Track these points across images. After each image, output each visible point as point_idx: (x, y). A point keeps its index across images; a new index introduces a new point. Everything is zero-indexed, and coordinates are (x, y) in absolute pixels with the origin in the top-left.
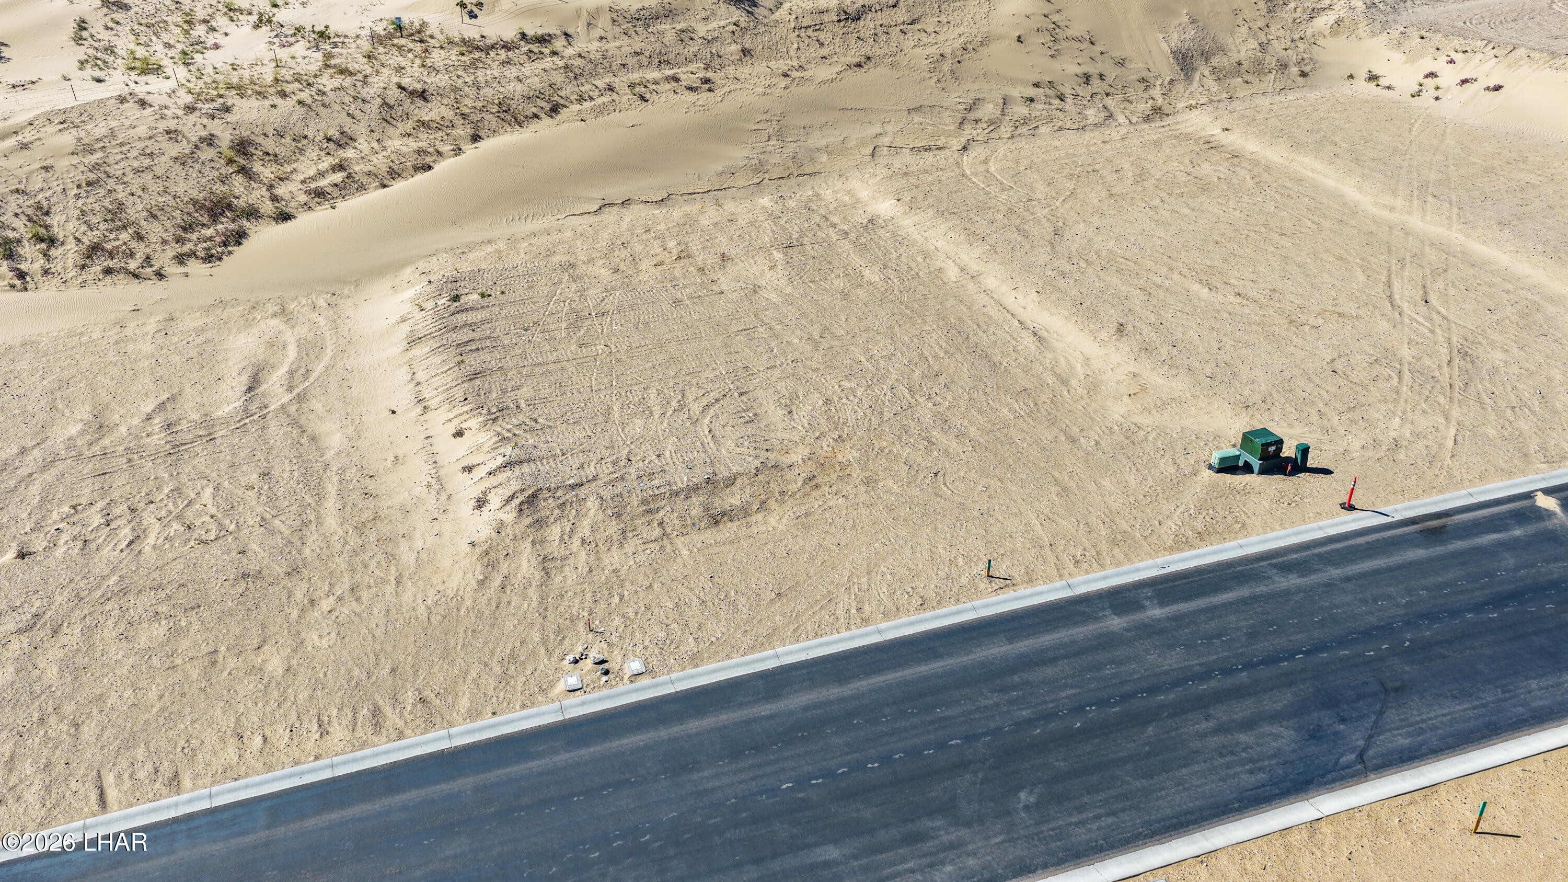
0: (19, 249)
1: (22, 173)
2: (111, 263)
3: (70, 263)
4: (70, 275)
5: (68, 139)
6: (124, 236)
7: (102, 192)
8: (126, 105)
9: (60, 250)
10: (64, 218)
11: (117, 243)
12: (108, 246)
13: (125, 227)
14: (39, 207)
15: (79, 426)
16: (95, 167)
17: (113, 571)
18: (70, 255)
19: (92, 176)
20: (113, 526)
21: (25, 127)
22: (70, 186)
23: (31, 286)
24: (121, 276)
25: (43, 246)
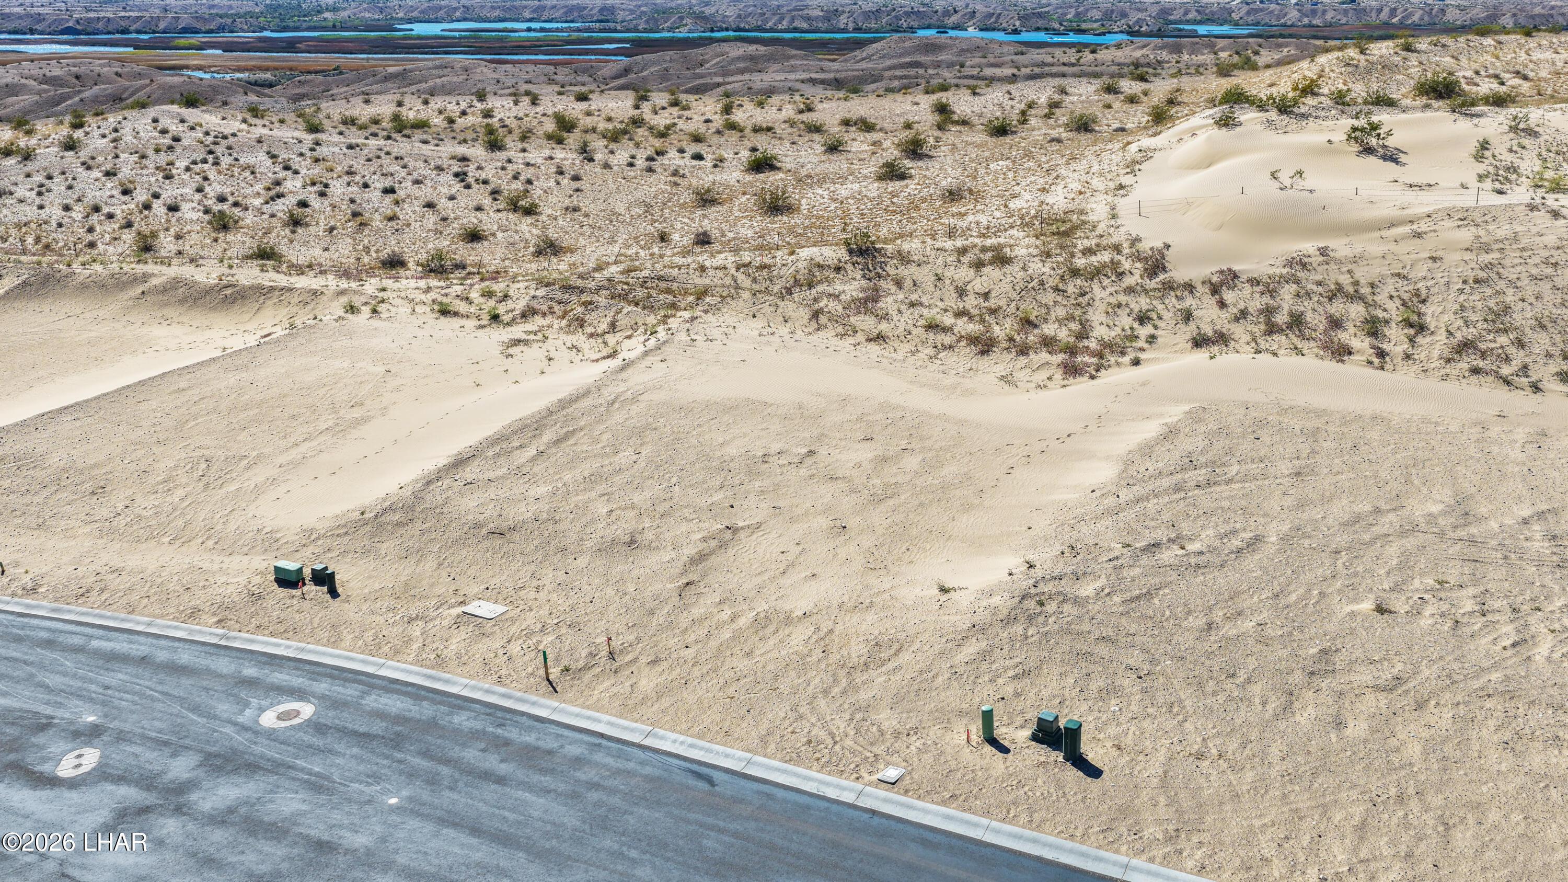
0: (1386, 330)
1: (1408, 260)
2: (1481, 364)
3: (1436, 354)
4: (1433, 365)
5: (1466, 235)
6: (1503, 340)
7: (1489, 292)
8: (1536, 213)
9: (1428, 339)
10: (1440, 309)
11: (1493, 345)
12: (1483, 346)
13: (1506, 331)
14: (1417, 294)
15: (1440, 507)
16: (1489, 266)
17: (1495, 666)
18: (1438, 346)
19: (1482, 275)
20: (1489, 617)
21: (1422, 218)
22: (1456, 280)
23: (1387, 367)
24: (1490, 379)
25: (1412, 331)
